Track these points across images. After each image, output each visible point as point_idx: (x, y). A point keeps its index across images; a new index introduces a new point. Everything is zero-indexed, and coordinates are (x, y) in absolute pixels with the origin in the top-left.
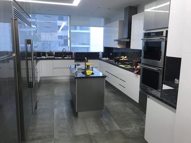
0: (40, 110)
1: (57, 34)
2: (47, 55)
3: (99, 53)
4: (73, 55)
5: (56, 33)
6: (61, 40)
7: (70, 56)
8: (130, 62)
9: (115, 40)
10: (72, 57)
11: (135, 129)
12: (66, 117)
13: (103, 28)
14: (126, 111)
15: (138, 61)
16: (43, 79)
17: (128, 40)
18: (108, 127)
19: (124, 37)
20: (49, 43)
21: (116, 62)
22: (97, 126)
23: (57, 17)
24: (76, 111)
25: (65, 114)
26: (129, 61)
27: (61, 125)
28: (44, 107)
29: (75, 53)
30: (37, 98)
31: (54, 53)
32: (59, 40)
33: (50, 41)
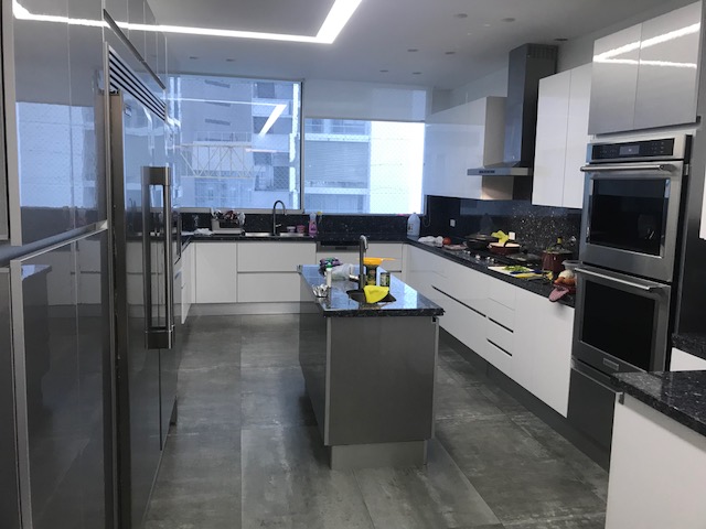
0: (187, 430)
1: (250, 147)
2: (216, 223)
3: (405, 218)
4: (312, 225)
5: (246, 143)
6: (264, 169)
7: (301, 228)
8: (530, 256)
9: (471, 172)
10: (306, 231)
11: (557, 523)
12: (285, 463)
13: (422, 126)
14: (518, 449)
15: (563, 251)
16: (199, 312)
17: (523, 172)
18: (451, 509)
19: (505, 161)
20: (220, 178)
21: (473, 255)
22: (405, 505)
23: (252, 86)
24: (326, 444)
25: (282, 451)
26: (526, 252)
27: (269, 497)
28: (202, 420)
29: (318, 217)
30: (179, 386)
31: (242, 218)
32: (257, 168)
33: (224, 173)
